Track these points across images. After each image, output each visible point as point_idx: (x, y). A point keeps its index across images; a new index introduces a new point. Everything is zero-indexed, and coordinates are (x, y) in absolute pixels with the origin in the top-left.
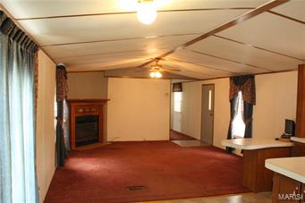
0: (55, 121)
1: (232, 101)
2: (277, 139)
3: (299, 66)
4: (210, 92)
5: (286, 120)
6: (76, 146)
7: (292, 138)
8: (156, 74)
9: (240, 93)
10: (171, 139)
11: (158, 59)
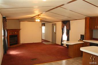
0: (3, 37)
1: (63, 29)
2: (79, 41)
3: (85, 18)
4: (55, 26)
5: (81, 35)
6: (10, 46)
7: (84, 40)
8: (38, 20)
9: (65, 26)
10: (42, 42)
11: (39, 15)
